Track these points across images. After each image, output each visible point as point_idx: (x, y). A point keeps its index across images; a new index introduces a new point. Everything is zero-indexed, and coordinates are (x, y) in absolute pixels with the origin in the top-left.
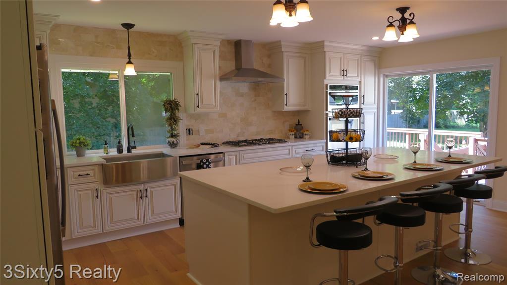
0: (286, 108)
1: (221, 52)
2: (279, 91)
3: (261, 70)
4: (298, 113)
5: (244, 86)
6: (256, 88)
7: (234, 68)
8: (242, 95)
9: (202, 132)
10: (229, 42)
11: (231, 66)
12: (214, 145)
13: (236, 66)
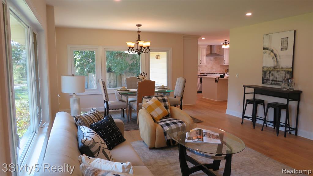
0: (224, 64)
1: (207, 48)
2: (222, 60)
3: (217, 53)
4: (228, 66)
5: (212, 58)
6: (215, 58)
7: (209, 53)
8: (211, 60)
9: (200, 70)
10: (208, 46)
11: (209, 52)
12: (204, 74)
13: (210, 52)
